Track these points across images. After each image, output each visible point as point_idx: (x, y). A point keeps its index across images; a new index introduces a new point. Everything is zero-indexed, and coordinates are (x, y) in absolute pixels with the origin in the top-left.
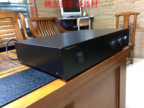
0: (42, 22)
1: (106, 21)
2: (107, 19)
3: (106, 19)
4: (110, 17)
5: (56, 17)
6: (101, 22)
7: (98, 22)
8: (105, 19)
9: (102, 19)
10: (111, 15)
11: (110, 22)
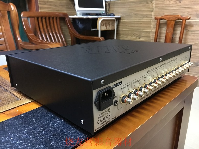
0: (44, 20)
1: (140, 26)
2: (141, 22)
3: (139, 22)
4: (145, 19)
5: (67, 13)
6: (133, 26)
7: (128, 26)
8: (137, 22)
9: (133, 22)
10: (148, 17)
11: (145, 27)
